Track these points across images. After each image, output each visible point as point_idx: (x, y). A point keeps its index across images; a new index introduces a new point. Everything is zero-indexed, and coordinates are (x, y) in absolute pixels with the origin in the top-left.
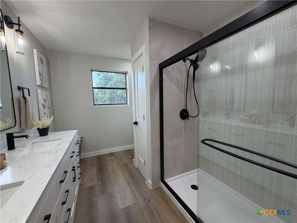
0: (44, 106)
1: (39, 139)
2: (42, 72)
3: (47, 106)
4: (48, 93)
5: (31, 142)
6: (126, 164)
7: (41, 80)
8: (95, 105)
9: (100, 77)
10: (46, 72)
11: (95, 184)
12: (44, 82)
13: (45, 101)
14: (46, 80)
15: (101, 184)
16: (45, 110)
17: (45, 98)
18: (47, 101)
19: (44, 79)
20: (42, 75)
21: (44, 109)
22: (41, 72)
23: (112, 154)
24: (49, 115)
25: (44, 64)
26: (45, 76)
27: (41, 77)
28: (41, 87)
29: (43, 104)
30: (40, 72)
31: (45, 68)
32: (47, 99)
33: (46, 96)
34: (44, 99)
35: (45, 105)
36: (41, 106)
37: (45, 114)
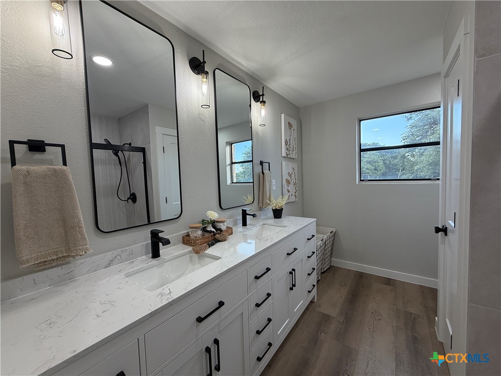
0: (288, 182)
1: (273, 221)
2: (290, 139)
3: (292, 182)
4: (295, 165)
5: (262, 223)
6: (414, 316)
7: (287, 149)
8: (363, 180)
9: (411, 122)
10: (296, 139)
11: (334, 316)
12: (290, 152)
13: (290, 176)
14: (294, 149)
15: (343, 322)
16: (290, 187)
17: (291, 171)
18: (293, 176)
19: (292, 148)
20: (289, 143)
21: (288, 186)
22: (288, 140)
23: (388, 282)
24: (295, 193)
25: (293, 128)
26: (293, 144)
27: (288, 145)
28: (287, 158)
29: (287, 179)
30: (286, 140)
31: (295, 134)
32: (293, 173)
33: (292, 170)
34: (289, 173)
35: (290, 180)
36: (284, 182)
37: (289, 191)
